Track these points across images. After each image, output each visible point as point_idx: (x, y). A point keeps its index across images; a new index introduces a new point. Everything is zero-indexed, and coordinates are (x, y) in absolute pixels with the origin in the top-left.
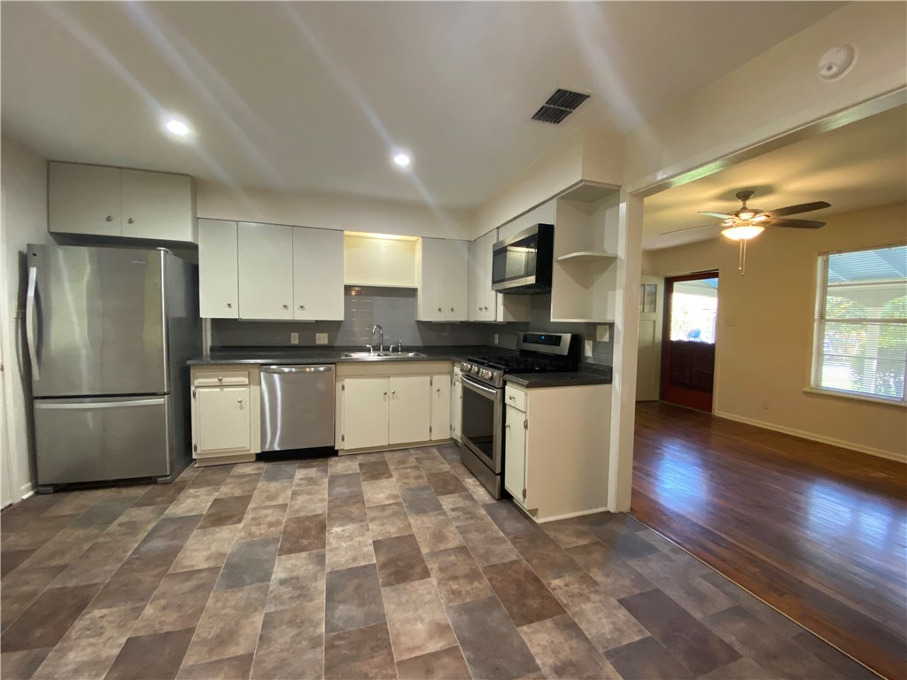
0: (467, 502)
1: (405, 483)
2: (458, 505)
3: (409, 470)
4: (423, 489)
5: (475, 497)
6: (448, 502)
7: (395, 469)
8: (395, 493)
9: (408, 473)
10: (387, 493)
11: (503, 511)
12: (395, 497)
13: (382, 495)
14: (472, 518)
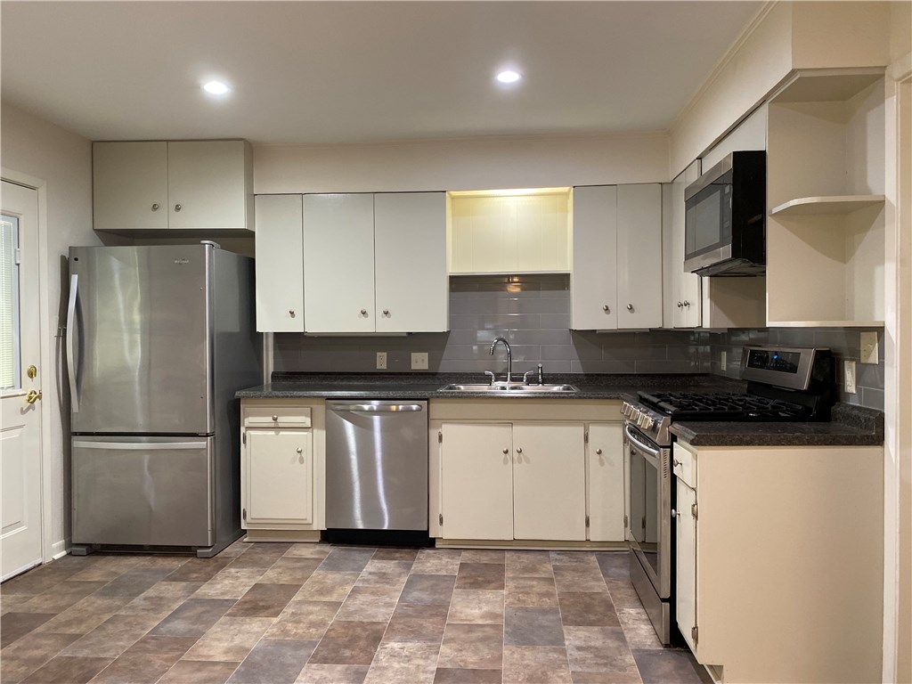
0: (609, 641)
1: (519, 600)
2: (592, 644)
3: (535, 583)
4: (544, 612)
5: (628, 636)
6: (575, 637)
7: (513, 578)
8: (498, 610)
9: (532, 586)
10: (485, 609)
11: (668, 664)
12: (495, 616)
13: (476, 612)
14: (605, 665)
